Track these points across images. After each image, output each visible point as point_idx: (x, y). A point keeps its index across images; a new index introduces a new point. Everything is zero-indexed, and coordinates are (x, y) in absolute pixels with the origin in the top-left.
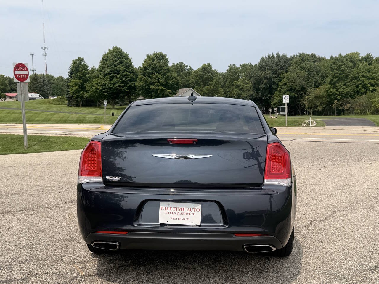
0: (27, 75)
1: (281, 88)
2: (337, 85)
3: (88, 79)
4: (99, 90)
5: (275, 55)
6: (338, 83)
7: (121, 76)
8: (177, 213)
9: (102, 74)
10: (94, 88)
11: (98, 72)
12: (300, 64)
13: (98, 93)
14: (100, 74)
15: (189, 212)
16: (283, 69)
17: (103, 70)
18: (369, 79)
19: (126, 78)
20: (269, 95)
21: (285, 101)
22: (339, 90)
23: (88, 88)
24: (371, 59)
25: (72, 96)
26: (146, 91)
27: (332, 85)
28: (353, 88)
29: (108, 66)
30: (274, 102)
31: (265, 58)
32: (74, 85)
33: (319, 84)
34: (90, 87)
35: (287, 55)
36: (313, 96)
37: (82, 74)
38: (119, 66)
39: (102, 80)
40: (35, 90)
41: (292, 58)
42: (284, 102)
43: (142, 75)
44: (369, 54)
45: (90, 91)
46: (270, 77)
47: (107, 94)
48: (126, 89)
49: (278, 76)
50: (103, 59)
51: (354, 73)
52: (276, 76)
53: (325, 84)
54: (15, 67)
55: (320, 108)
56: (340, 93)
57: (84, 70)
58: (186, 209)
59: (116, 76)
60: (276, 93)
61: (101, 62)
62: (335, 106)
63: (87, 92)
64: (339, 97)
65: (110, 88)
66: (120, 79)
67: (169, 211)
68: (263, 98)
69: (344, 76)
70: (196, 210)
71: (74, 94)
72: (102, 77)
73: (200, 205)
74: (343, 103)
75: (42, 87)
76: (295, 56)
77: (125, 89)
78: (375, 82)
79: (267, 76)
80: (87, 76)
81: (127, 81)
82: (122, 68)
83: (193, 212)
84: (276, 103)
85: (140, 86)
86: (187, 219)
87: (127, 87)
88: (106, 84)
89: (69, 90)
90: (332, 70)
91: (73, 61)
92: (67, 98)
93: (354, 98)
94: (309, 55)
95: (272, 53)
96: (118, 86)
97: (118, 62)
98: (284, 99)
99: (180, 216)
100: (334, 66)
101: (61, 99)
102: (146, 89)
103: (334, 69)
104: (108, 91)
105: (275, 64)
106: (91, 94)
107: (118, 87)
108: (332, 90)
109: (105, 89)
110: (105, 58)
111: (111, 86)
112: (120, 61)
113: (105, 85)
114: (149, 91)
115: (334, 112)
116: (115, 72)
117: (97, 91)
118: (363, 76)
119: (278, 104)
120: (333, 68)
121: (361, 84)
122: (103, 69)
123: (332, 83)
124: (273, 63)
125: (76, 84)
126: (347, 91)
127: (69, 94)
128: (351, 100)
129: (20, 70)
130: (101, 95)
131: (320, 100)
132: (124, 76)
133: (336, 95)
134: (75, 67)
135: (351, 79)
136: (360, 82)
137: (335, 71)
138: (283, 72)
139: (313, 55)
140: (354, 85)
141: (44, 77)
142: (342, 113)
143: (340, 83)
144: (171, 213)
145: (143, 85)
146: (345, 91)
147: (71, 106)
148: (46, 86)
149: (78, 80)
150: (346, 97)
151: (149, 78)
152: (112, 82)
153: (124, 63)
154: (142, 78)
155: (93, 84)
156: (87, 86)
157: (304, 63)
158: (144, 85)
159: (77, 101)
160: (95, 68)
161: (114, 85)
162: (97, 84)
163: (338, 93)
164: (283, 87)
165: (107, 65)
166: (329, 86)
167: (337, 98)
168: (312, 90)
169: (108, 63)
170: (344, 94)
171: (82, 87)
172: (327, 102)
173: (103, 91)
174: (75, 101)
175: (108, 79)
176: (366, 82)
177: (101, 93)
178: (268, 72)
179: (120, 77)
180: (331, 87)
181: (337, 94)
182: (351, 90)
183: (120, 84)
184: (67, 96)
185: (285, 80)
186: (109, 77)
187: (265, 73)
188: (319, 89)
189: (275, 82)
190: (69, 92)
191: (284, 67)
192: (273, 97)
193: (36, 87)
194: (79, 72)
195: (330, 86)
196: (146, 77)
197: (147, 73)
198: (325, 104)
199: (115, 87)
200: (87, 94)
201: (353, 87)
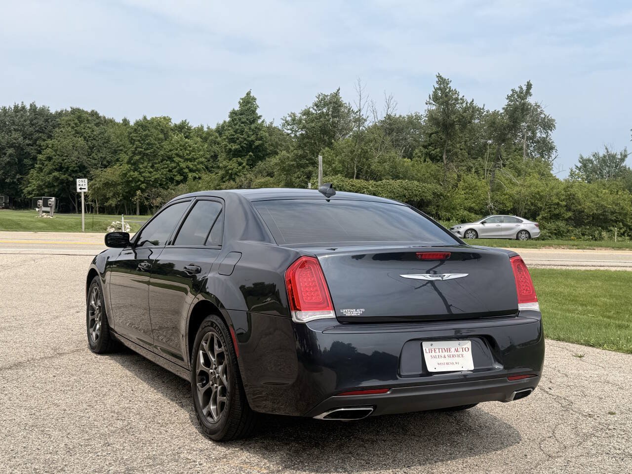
1: (43, 164)
2: (141, 166)
5: (28, 107)
6: (143, 163)
8: (443, 356)
12: (75, 126)
15: (456, 353)
16: (43, 132)
18: (187, 160)
20: (18, 176)
21: (81, 189)
22: (144, 174)
24: (188, 129)
27: (132, 164)
28: (165, 173)
30: (30, 189)
31: (9, 110)
33: (108, 162)
35: (49, 109)
36: (101, 181)
41: (60, 114)
42: (78, 190)
44: (185, 120)
46: (20, 144)
49: (35, 143)
51: (165, 149)
52: (31, 142)
53: (118, 163)
55: (113, 202)
56: (145, 180)
58: (453, 350)
60: (32, 174)
62: (137, 199)
64: (143, 186)
67: (433, 354)
68: (8, 181)
69: (151, 153)
70: (464, 349)
73: (470, 342)
74: (150, 195)
76: (64, 112)
78: (195, 166)
79: (14, 141)
83: (461, 353)
84: (33, 190)
86: (456, 363)
90: (132, 141)
93: (167, 189)
94: (86, 113)
95: (22, 102)
98: (79, 185)
99: (448, 360)
100: (135, 135)
103: (134, 140)
105: (28, 122)
108: (132, 173)
115: (136, 209)
118: (177, 155)
119: (37, 192)
120: (134, 138)
121: (175, 168)
123: (132, 162)
124: (25, 121)
126: (156, 177)
128: (162, 190)
131: (112, 189)
133: (140, 183)
135: (161, 158)
136: (173, 165)
137: (136, 143)
138: (44, 136)
139: (94, 114)
140: (167, 168)
142: (149, 211)
143: (146, 164)
144: (437, 357)
146: (153, 177)
150: (155, 185)
157: (82, 125)
163: (142, 179)
164: (46, 163)
166: (127, 167)
167: (141, 186)
168: (98, 172)
170: (151, 180)
172: (124, 193)
176: (183, 165)
178: (15, 135)
180: (131, 169)
181: (141, 181)
182: (162, 176)
185: (49, 150)
187: (11, 136)
188: (109, 170)
189: (29, 154)
191: (46, 129)
192: (25, 179)
195: (129, 168)
198: (121, 195)
201: (165, 171)
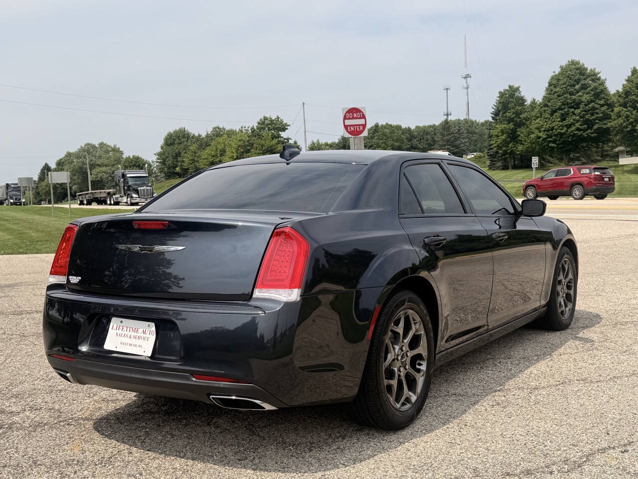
0: (364, 126)
3: (524, 121)
4: (541, 139)
7: (582, 111)
8: (129, 336)
9: (548, 110)
10: (532, 136)
11: (541, 107)
13: (539, 145)
14: (545, 111)
15: (143, 335)
17: (549, 104)
19: (592, 114)
23: (522, 137)
25: (497, 152)
26: (627, 136)
29: (559, 96)
32: (500, 134)
34: (527, 134)
37: (514, 113)
38: (580, 94)
39: (547, 120)
40: (445, 145)
43: (620, 105)
45: (525, 141)
47: (556, 146)
48: (592, 133)
50: (550, 84)
54: (345, 115)
57: (517, 107)
58: (141, 330)
59: (572, 112)
61: (547, 89)
63: (522, 144)
65: (561, 135)
66: (581, 117)
67: (120, 332)
70: (150, 333)
71: (499, 149)
72: (547, 115)
73: (154, 325)
75: (456, 140)
77: (590, 133)
80: (521, 116)
81: (595, 119)
82: (586, 98)
83: (148, 335)
85: (616, 127)
86: (139, 346)
87: (592, 131)
88: (554, 127)
89: (492, 142)
91: (500, 93)
92: (488, 155)
96: (576, 130)
97: (577, 87)
99: (132, 341)
101: (480, 157)
102: (627, 131)
104: (558, 139)
106: (528, 147)
107: (576, 132)
109: (551, 137)
110: (553, 83)
111: (563, 131)
112: (583, 85)
113: (552, 129)
114: (635, 134)
116: (573, 105)
117: (538, 140)
122: (549, 102)
125: (503, 132)
127: (492, 149)
129: (353, 118)
130: (544, 146)
132: (589, 110)
134: (503, 103)
141: (459, 124)
144: (123, 335)
145: (621, 124)
147: (493, 168)
148: (464, 138)
149: (507, 124)
151: (634, 110)
152: (565, 123)
153: (591, 88)
154: (619, 112)
155: (531, 129)
156: (522, 132)
158: (625, 124)
159: (505, 160)
160: (536, 101)
161: (568, 128)
162: (538, 128)
165: (556, 95)
169: (558, 89)
171: (513, 137)
173: (549, 139)
174: (501, 160)
175: (557, 118)
177: (545, 144)
179: (580, 113)
183: (581, 125)
184: (489, 153)
186: (559, 115)
190: (492, 145)
193: (448, 141)
194: (509, 111)
196: (629, 108)
197: (630, 102)
199: (571, 132)
200: (520, 148)
